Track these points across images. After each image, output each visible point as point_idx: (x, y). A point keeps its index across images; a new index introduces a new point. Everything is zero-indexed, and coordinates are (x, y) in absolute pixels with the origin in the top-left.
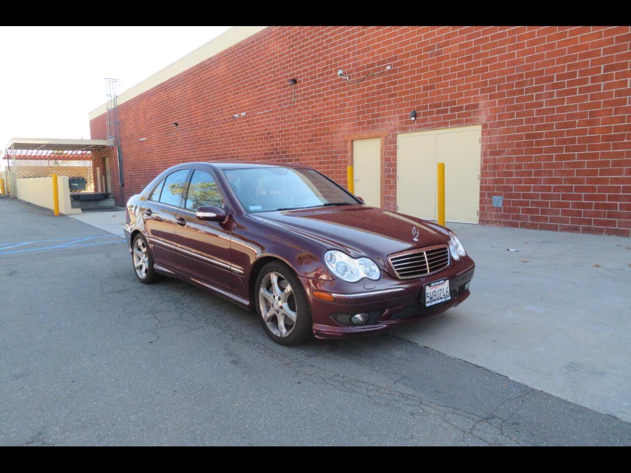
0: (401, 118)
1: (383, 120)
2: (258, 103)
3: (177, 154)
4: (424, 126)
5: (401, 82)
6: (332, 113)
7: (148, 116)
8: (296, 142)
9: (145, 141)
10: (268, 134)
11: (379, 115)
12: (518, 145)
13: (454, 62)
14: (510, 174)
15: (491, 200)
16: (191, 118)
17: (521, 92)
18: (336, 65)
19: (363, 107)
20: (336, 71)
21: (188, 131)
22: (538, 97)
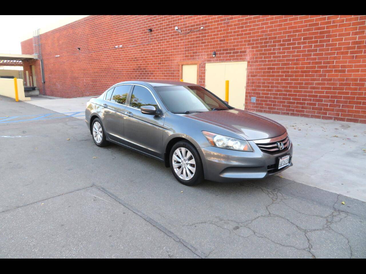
0: (208, 55)
1: (199, 55)
2: (129, 40)
3: (80, 66)
4: (220, 60)
5: (208, 36)
6: (171, 49)
7: (60, 42)
8: (151, 64)
9: (59, 57)
10: (135, 58)
11: (196, 53)
12: (264, 72)
13: (235, 28)
14: (260, 86)
15: (251, 99)
16: (88, 46)
17: (266, 46)
18: (174, 24)
19: (188, 48)
20: (174, 27)
21: (87, 53)
22: (274, 49)
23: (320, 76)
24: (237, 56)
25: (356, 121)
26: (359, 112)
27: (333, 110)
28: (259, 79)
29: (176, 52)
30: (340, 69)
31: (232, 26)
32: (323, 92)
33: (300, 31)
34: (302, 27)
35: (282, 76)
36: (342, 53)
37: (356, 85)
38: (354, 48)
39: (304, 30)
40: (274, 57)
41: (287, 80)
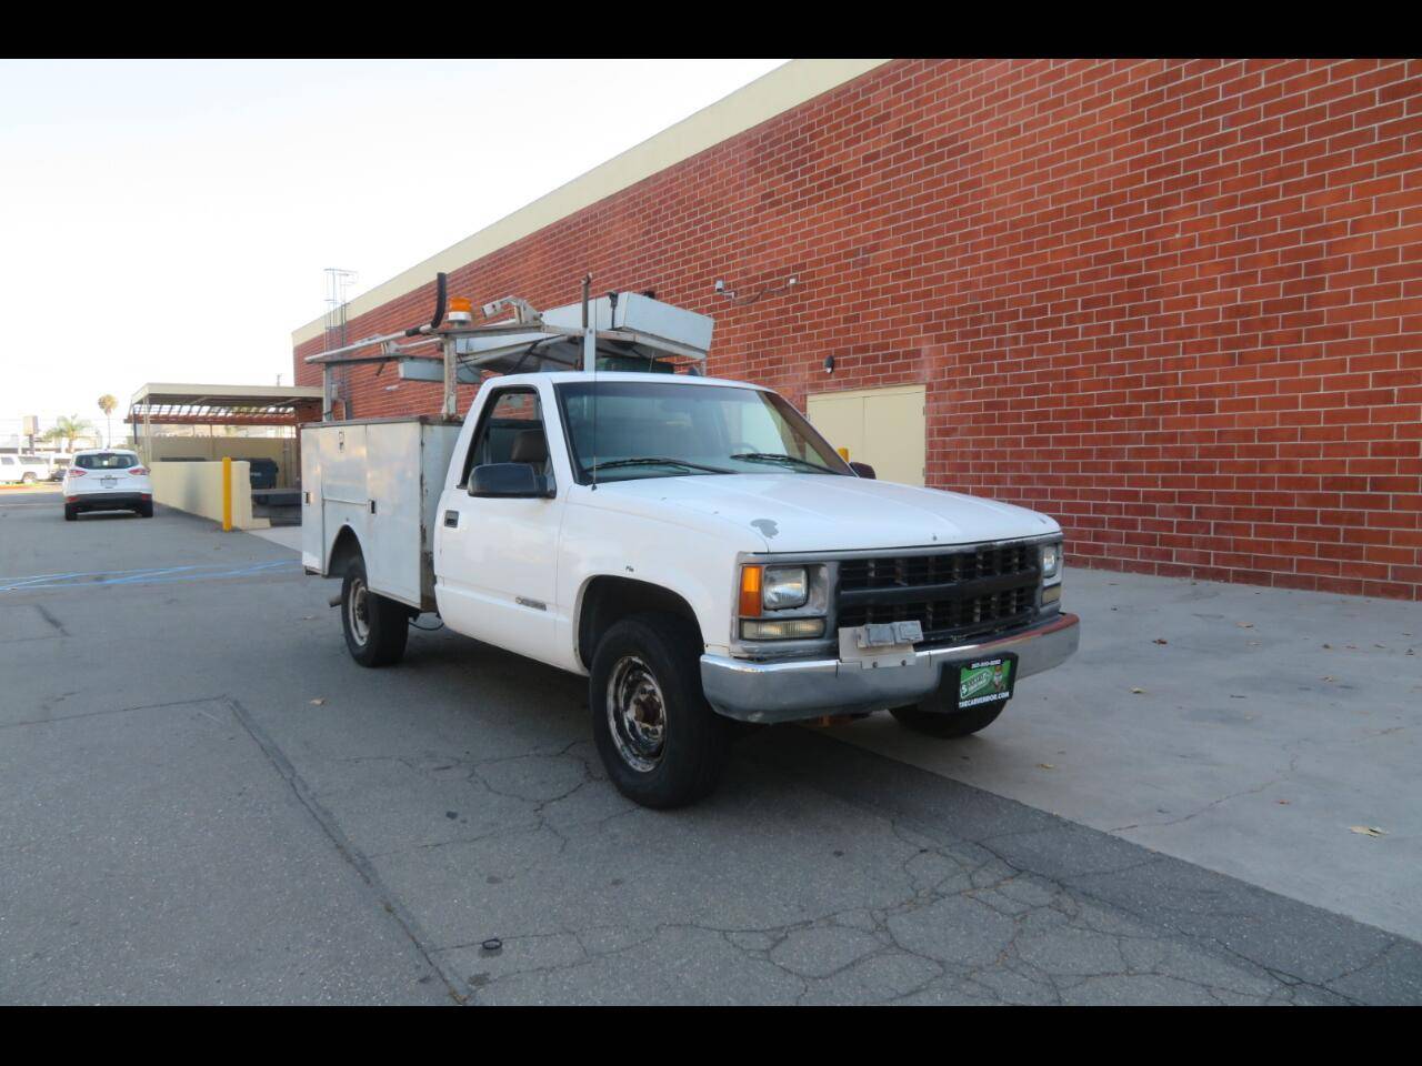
0: (812, 367)
1: (786, 370)
4: (846, 383)
5: (812, 306)
11: (779, 361)
12: (976, 420)
13: (886, 279)
14: (964, 468)
17: (976, 334)
18: (715, 271)
19: (756, 346)
20: (715, 281)
22: (1000, 343)
23: (1142, 425)
24: (895, 368)
25: (1262, 579)
26: (1265, 547)
27: (1188, 543)
28: (963, 443)
29: (723, 361)
30: (1197, 400)
31: (876, 270)
32: (1153, 482)
33: (1071, 279)
34: (1076, 265)
35: (1029, 429)
36: (1200, 347)
37: (1251, 452)
38: (1231, 328)
39: (1084, 277)
40: (1002, 368)
41: (1045, 441)
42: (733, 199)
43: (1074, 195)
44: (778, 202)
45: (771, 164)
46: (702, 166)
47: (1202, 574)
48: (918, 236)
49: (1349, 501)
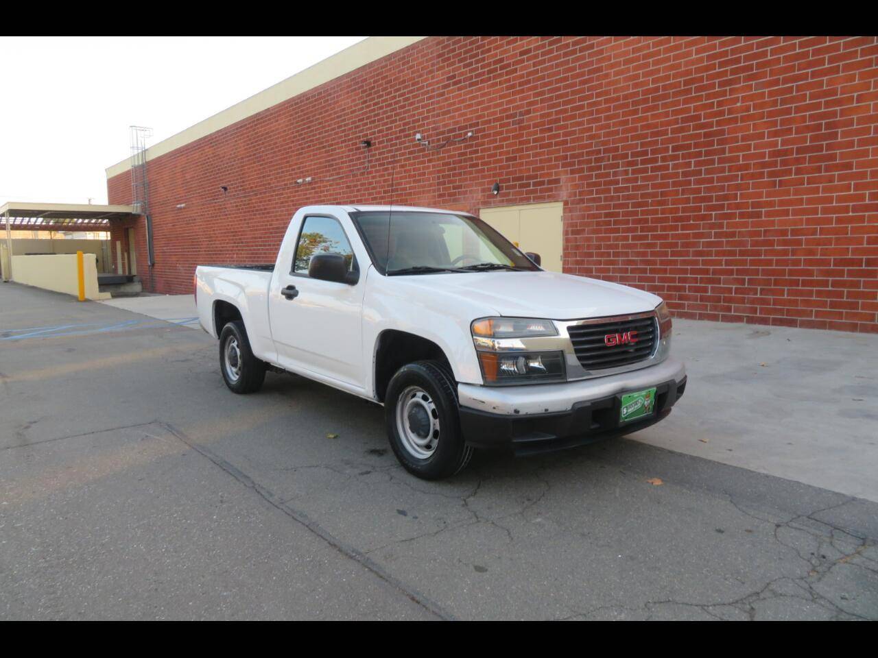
0: (483, 191)
1: (465, 193)
2: (326, 167)
3: (225, 226)
4: (507, 201)
5: (483, 151)
6: (410, 182)
7: (188, 176)
9: (184, 208)
11: (460, 187)
12: (598, 224)
13: (536, 133)
14: (591, 255)
16: (243, 182)
17: (599, 168)
18: (414, 128)
19: (443, 177)
20: (415, 134)
21: (240, 198)
22: (615, 174)
23: (712, 226)
24: (541, 191)
25: (791, 323)
26: (795, 302)
27: (742, 301)
28: (589, 239)
30: (750, 210)
32: (719, 263)
34: (668, 123)
35: (634, 230)
36: (752, 176)
37: (785, 243)
38: (774, 164)
39: (673, 131)
40: (616, 190)
41: (646, 237)
42: (427, 80)
43: (667, 78)
44: (460, 82)
45: (454, 57)
46: (404, 58)
47: (751, 320)
48: (558, 105)
49: (851, 273)
